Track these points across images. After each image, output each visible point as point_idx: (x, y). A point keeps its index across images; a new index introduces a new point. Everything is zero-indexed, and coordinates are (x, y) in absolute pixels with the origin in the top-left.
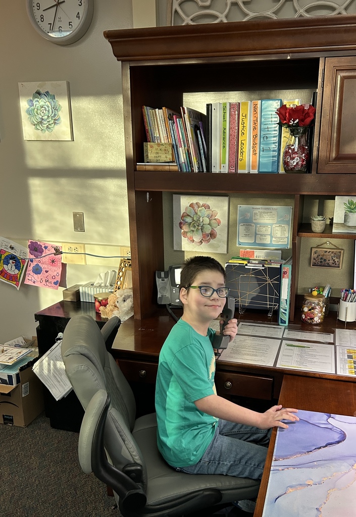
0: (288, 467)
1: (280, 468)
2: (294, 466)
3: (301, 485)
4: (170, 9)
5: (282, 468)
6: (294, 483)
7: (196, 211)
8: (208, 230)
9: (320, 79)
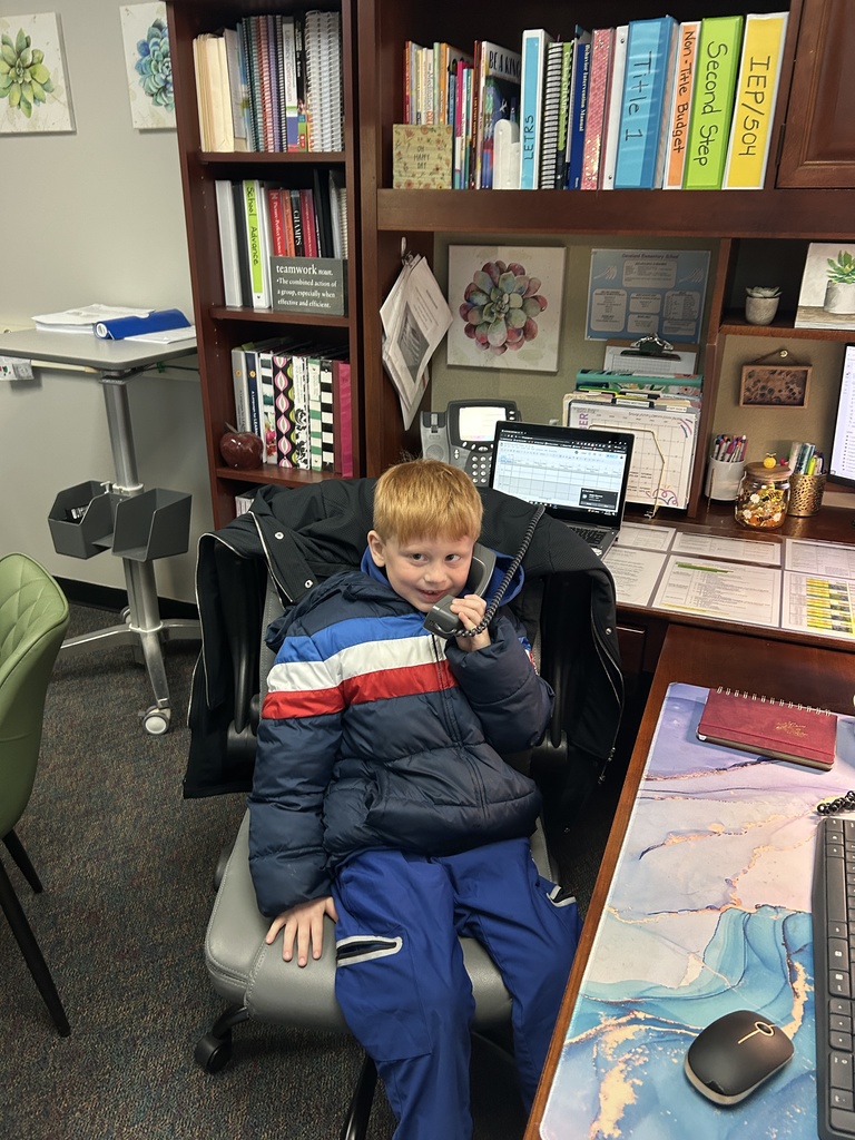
0: (673, 794)
1: (656, 795)
2: (686, 795)
3: (697, 831)
5: (662, 795)
6: (683, 828)
7: (496, 280)
8: (519, 321)
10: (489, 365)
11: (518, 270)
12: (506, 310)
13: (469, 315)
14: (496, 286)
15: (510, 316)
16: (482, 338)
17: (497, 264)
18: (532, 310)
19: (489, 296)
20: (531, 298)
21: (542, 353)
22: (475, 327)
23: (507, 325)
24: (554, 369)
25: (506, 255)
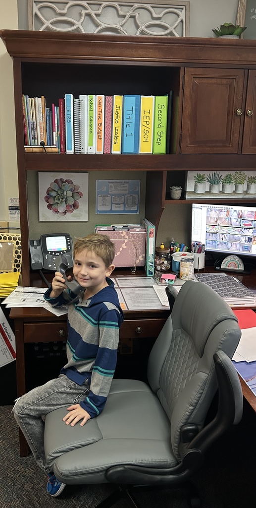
4: (31, 12)
7: (60, 186)
8: (71, 202)
9: (181, 83)
11: (70, 182)
12: (65, 198)
13: (49, 200)
14: (61, 188)
15: (67, 200)
16: (55, 209)
17: (61, 179)
19: (57, 192)
20: (76, 193)
21: (81, 214)
22: (52, 205)
23: (66, 204)
24: (87, 220)
25: (64, 176)
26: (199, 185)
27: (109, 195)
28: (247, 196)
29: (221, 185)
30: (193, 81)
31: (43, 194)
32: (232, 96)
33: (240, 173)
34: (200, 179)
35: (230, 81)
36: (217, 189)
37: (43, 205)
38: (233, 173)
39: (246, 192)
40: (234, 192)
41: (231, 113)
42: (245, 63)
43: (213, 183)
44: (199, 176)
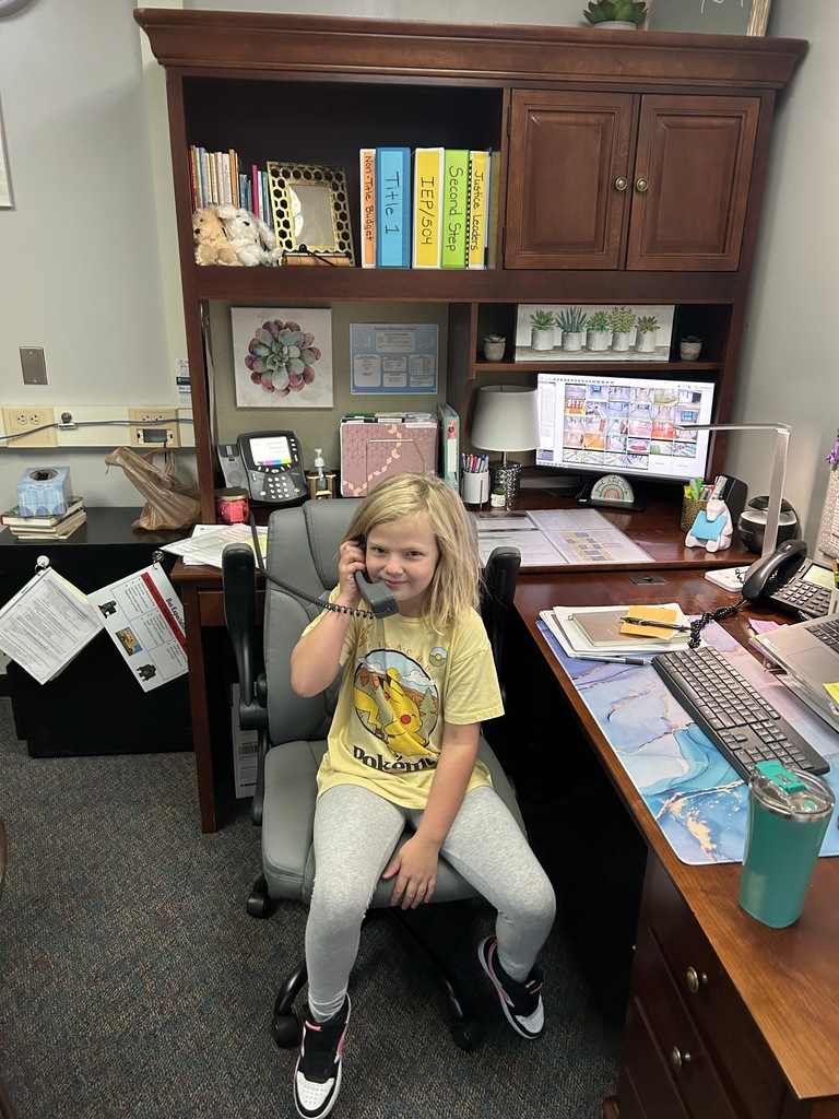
7: (276, 336)
8: (298, 368)
9: (504, 122)
10: (275, 406)
11: (294, 328)
12: (287, 359)
13: (254, 365)
14: (277, 341)
15: (290, 364)
16: (267, 384)
17: (276, 323)
18: (309, 359)
19: (270, 349)
20: (308, 350)
21: (319, 394)
22: (260, 374)
23: (289, 372)
24: (332, 406)
25: (282, 315)
26: (540, 332)
27: (376, 356)
28: (636, 357)
29: (584, 335)
30: (529, 118)
31: (241, 352)
32: (608, 151)
33: (623, 309)
34: (542, 323)
35: (603, 119)
36: (576, 342)
37: (243, 374)
38: (608, 310)
39: (634, 350)
40: (611, 348)
41: (605, 187)
42: (633, 80)
43: (568, 328)
44: (541, 315)
